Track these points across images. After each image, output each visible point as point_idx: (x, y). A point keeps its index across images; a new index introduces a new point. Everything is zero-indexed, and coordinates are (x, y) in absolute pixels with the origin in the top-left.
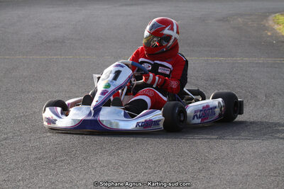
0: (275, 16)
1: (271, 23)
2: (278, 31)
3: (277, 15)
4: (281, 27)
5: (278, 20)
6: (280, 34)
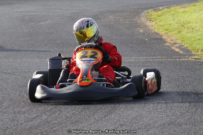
0: (148, 13)
1: (143, 19)
3: (149, 10)
4: (154, 23)
5: (151, 16)
6: (153, 31)
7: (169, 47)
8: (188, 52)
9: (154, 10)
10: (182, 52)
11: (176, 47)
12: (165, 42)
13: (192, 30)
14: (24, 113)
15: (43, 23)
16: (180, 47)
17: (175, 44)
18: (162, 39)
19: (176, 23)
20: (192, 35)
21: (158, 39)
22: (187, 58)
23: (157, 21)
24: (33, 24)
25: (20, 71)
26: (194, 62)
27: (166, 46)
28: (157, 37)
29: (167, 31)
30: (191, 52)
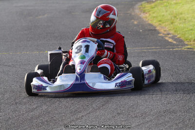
0: (141, 5)
1: (137, 11)
2: (145, 19)
3: (143, 3)
4: (147, 15)
5: (144, 8)
6: (147, 23)
7: (162, 37)
8: (181, 42)
9: (148, 2)
10: (175, 42)
11: (169, 38)
12: (159, 33)
13: (184, 21)
14: (25, 104)
15: (41, 17)
16: (173, 38)
17: (168, 34)
18: (156, 30)
19: (169, 14)
20: (185, 26)
21: (152, 30)
22: (180, 48)
23: (150, 12)
24: (31, 18)
25: (20, 63)
26: (187, 52)
27: (160, 37)
28: (151, 28)
29: (160, 22)
30: (184, 42)
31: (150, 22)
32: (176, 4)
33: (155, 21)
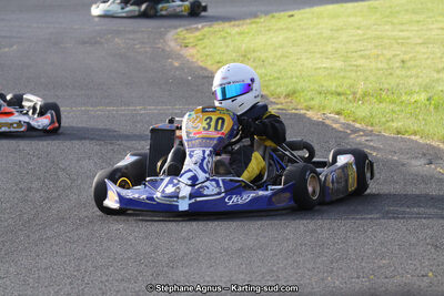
1: (172, 45)
2: (190, 59)
3: (179, 30)
6: (195, 65)
13: (261, 63)
19: (233, 51)
20: (265, 71)
28: (206, 75)
31: (201, 64)
32: (240, 34)
33: (210, 62)
